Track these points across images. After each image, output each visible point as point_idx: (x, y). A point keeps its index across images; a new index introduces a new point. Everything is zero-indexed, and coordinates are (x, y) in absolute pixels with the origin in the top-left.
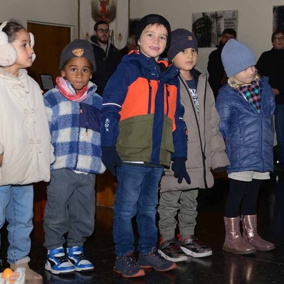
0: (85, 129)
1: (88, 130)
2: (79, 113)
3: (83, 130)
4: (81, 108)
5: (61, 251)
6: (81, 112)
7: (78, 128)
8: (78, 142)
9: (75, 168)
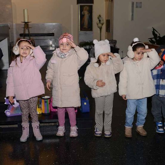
0: (162, 80)
1: (163, 80)
2: (160, 74)
3: (161, 80)
4: (161, 72)
5: (161, 124)
6: (161, 73)
7: (159, 80)
8: (159, 85)
9: (159, 95)
